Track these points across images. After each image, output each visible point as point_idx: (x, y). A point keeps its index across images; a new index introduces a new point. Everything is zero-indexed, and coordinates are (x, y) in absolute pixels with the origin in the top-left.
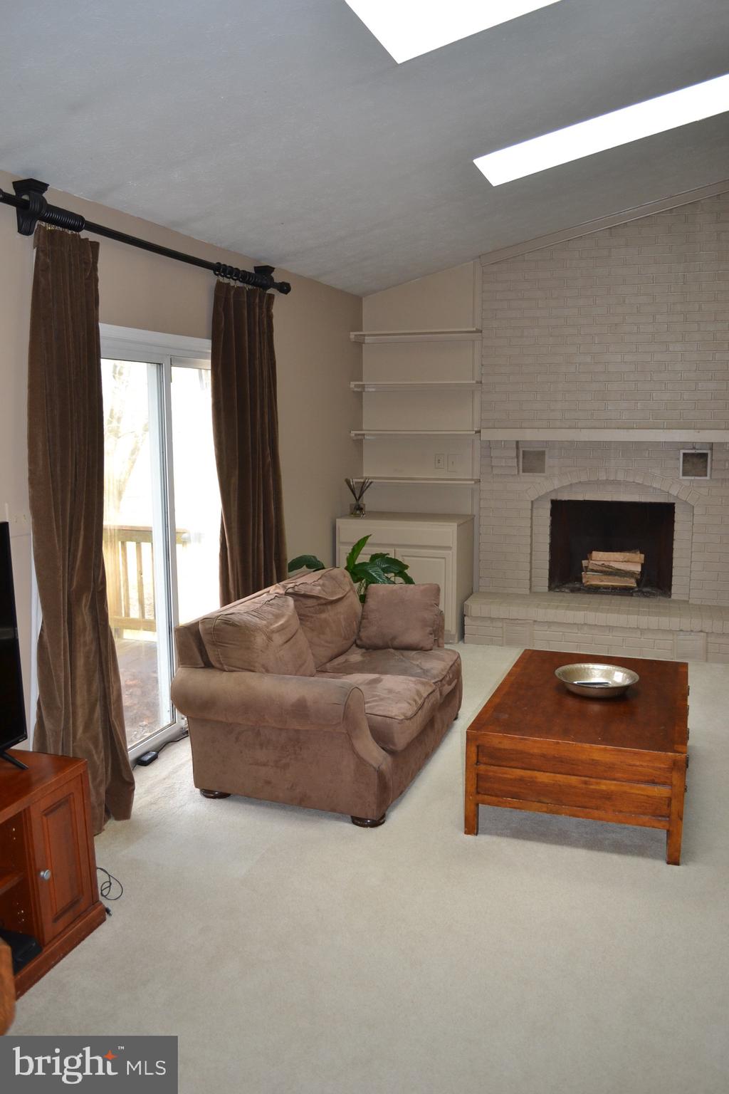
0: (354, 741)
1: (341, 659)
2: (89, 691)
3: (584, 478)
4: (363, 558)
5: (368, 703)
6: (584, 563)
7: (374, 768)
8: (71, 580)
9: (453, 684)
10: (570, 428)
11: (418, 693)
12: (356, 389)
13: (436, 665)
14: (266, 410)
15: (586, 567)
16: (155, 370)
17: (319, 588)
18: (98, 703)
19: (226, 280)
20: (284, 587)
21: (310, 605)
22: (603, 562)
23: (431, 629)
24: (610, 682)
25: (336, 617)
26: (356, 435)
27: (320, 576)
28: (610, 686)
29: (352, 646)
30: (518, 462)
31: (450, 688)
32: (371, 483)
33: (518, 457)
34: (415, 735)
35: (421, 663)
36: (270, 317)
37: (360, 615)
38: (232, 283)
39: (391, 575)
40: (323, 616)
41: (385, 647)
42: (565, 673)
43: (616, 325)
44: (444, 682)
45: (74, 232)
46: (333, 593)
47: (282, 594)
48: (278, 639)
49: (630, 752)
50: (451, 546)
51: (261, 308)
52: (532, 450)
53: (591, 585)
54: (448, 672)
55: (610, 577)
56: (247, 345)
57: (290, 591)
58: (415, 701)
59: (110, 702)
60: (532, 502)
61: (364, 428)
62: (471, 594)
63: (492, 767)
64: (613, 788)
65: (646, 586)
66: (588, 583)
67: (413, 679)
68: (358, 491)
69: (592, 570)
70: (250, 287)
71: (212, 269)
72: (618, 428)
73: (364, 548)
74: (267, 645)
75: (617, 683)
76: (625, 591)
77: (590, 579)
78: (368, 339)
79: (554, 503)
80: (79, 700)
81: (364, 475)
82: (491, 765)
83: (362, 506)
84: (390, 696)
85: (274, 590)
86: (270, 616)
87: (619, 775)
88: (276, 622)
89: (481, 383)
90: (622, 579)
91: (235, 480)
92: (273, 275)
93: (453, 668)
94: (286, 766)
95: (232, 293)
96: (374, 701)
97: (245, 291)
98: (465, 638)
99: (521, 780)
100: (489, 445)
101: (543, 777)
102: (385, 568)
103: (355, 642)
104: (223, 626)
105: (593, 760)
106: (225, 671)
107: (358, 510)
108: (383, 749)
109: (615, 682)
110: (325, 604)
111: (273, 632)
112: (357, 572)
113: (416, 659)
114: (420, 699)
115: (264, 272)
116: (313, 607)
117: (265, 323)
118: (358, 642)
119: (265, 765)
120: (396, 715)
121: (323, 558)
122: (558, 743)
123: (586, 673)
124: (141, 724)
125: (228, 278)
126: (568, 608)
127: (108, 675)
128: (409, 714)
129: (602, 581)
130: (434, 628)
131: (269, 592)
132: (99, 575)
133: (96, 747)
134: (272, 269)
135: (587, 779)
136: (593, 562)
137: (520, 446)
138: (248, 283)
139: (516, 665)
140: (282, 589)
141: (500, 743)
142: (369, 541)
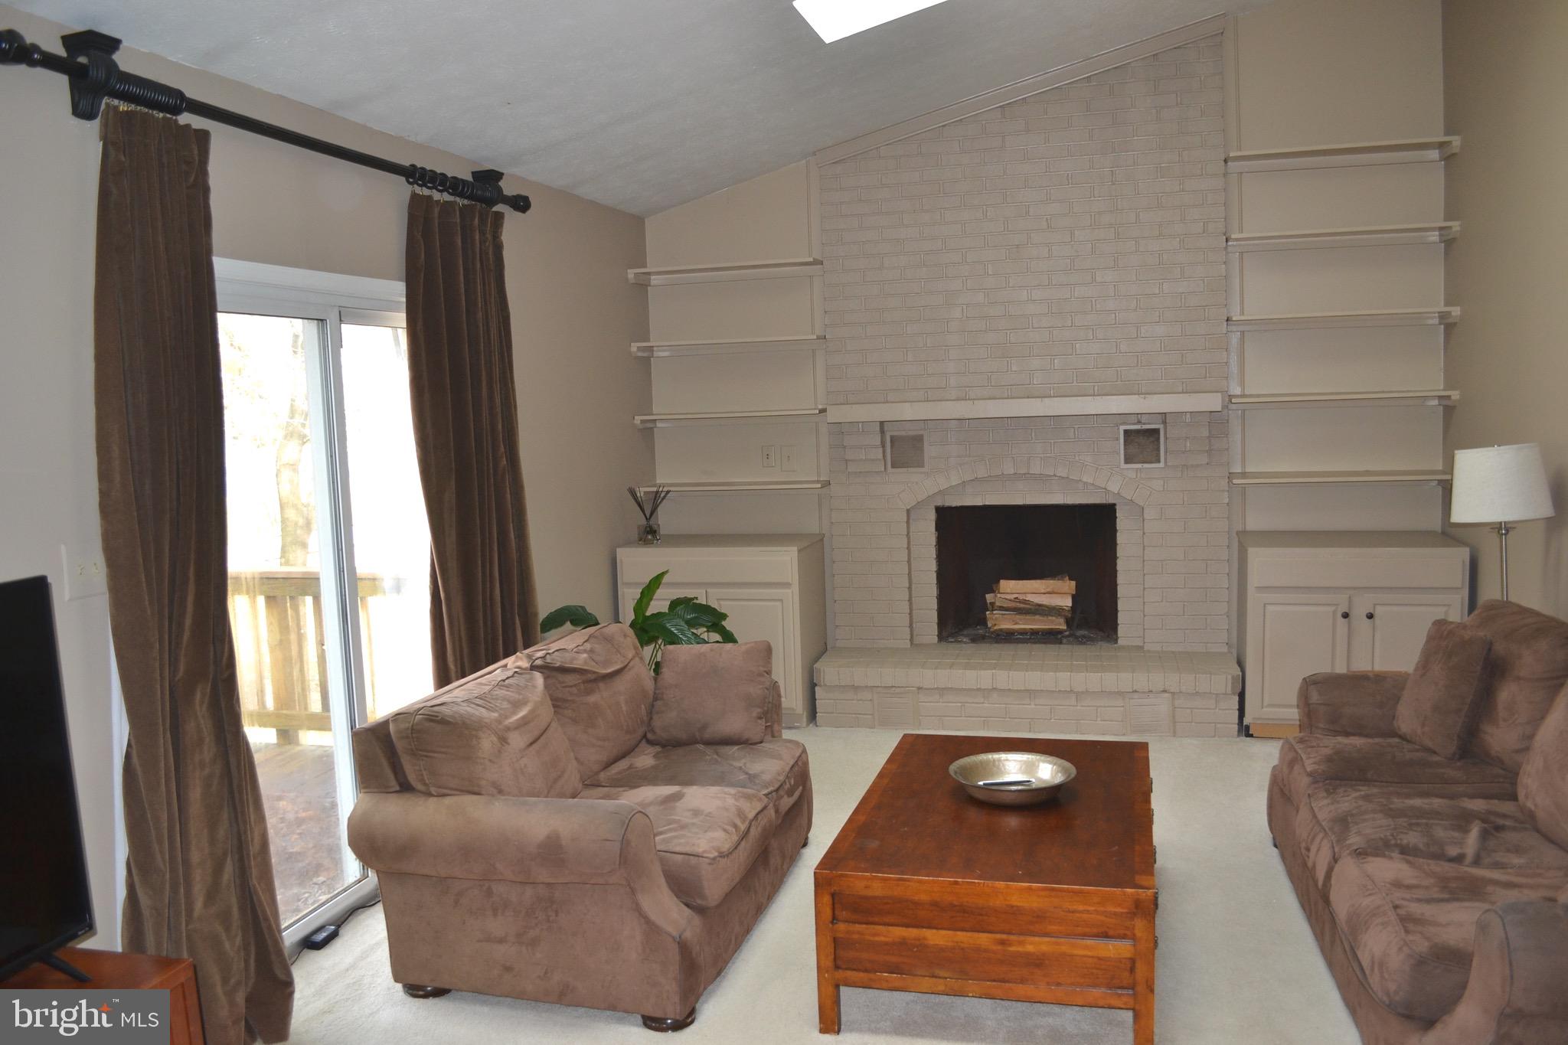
0: (640, 897)
1: (623, 764)
2: (212, 841)
3: (982, 473)
4: (659, 605)
5: (661, 833)
6: (989, 597)
7: (673, 937)
8: (174, 664)
9: (797, 794)
10: (958, 399)
11: (741, 814)
12: (640, 354)
13: (769, 767)
14: (497, 387)
15: (992, 604)
16: (315, 331)
17: (585, 655)
18: (229, 859)
19: (426, 192)
20: (529, 657)
21: (571, 684)
22: (1016, 596)
23: (759, 710)
24: (1033, 780)
25: (614, 698)
26: (643, 422)
27: (586, 638)
28: (1034, 786)
29: (640, 742)
30: (884, 452)
31: (791, 801)
32: (668, 492)
33: (883, 446)
34: (738, 879)
35: (745, 764)
36: (498, 248)
37: (651, 693)
38: (437, 196)
39: (701, 631)
40: (592, 699)
41: (691, 742)
42: (965, 771)
43: (1017, 246)
44: (781, 792)
45: (168, 116)
46: (607, 663)
47: (526, 669)
48: (517, 741)
49: (1068, 891)
50: (790, 581)
51: (482, 233)
52: (903, 433)
53: (1001, 630)
54: (787, 777)
55: (1028, 617)
56: (463, 290)
57: (539, 662)
58: (735, 826)
59: (248, 855)
60: (908, 511)
61: (655, 411)
62: (825, 652)
63: (857, 925)
64: (1044, 948)
65: (1079, 627)
66: (995, 628)
67: (732, 791)
68: (650, 505)
69: (1001, 608)
70: (466, 202)
71: (403, 176)
72: (1028, 397)
73: (659, 591)
74: (499, 751)
75: (1044, 781)
76: (1050, 637)
77: (1000, 621)
78: (655, 280)
79: (940, 510)
80: (195, 857)
81: (658, 482)
82: (854, 922)
83: (655, 527)
84: (695, 821)
85: (514, 662)
86: (505, 705)
87: (1054, 928)
88: (514, 713)
89: (825, 338)
90: (1045, 618)
91: (450, 496)
92: (501, 183)
93: (796, 769)
94: (534, 943)
95: (436, 210)
96: (670, 830)
97: (457, 208)
98: (817, 718)
99: (903, 943)
100: (839, 430)
101: (936, 938)
102: (691, 619)
103: (645, 736)
104: (427, 724)
105: (1012, 907)
106: (433, 795)
107: (649, 534)
108: (687, 905)
109: (1041, 780)
110: (595, 680)
111: (508, 729)
112: (648, 629)
113: (740, 760)
114: (743, 821)
115: (489, 178)
116: (575, 685)
117: (491, 256)
118: (650, 736)
119: (501, 941)
120: (704, 852)
121: (597, 606)
122: (956, 883)
123: (995, 768)
124: (315, 880)
125: (429, 188)
126: (967, 667)
127: (243, 813)
128: (726, 847)
129: (1016, 624)
130: (766, 708)
131: (506, 666)
132: (223, 652)
133: (227, 929)
134: (499, 175)
135: (1004, 936)
136: (1003, 596)
137: (886, 428)
138: (461, 195)
139: (890, 761)
140: (525, 660)
141: (867, 887)
142: (666, 579)
